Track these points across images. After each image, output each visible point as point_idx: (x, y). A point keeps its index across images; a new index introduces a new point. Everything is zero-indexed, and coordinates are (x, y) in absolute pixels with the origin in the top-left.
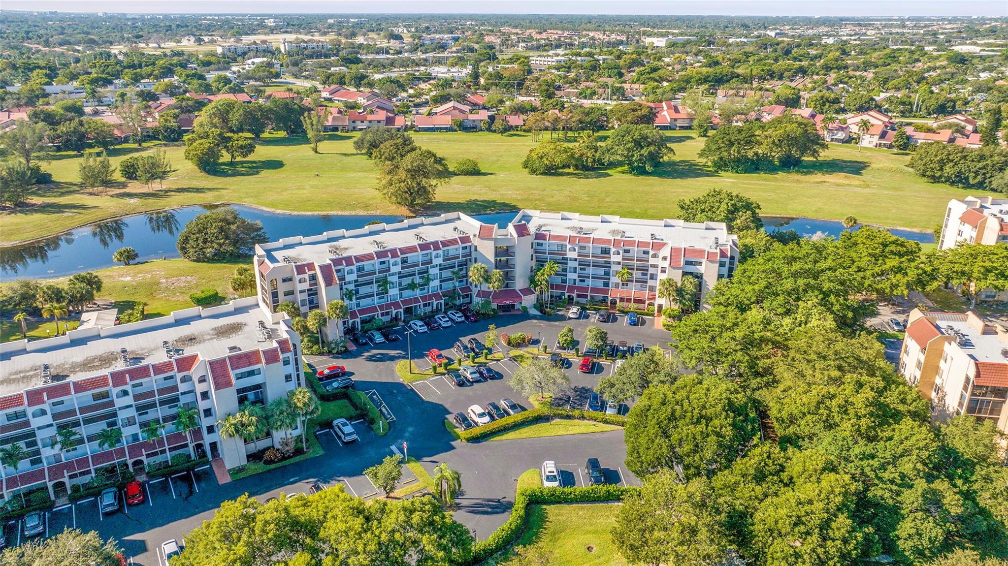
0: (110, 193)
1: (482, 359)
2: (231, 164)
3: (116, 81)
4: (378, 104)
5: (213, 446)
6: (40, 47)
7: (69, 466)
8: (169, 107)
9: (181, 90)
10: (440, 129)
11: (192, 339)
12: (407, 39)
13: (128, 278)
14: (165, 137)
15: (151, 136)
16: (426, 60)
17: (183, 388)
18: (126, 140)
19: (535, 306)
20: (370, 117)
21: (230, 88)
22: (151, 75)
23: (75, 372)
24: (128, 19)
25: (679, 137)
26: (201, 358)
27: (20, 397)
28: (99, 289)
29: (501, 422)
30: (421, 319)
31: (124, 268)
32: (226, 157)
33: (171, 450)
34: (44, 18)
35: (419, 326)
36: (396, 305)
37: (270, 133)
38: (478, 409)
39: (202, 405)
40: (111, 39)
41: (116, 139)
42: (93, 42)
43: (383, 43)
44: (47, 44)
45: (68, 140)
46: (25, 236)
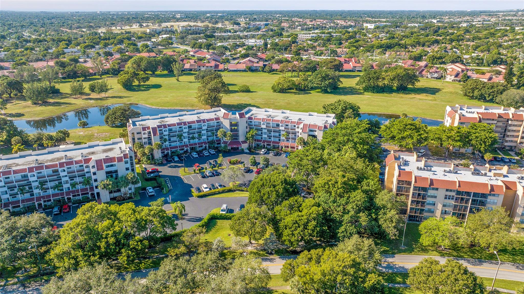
0: (83, 98)
1: (216, 169)
2: (139, 86)
3: (97, 46)
4: (213, 58)
5: (98, 194)
6: (68, 30)
7: (43, 197)
8: (116, 59)
9: (125, 51)
10: (240, 71)
11: (93, 153)
12: (243, 25)
13: (82, 133)
14: (112, 73)
15: (106, 72)
16: (246, 36)
17: (86, 170)
18: (95, 74)
19: (248, 149)
20: (207, 65)
21: (147, 50)
22: (113, 43)
23: (47, 163)
24: (110, 15)
25: (354, 76)
26: (93, 159)
27: (26, 169)
28: (68, 136)
29: (213, 191)
30: (197, 152)
31: (82, 129)
32: (136, 83)
33: (82, 194)
34: (73, 15)
35: (195, 155)
36: (187, 146)
37: (161, 72)
38: (205, 186)
39: (94, 177)
40: (100, 25)
41: (91, 74)
42: (91, 27)
43: (230, 27)
44: (71, 28)
45: (69, 74)
46: (45, 115)
